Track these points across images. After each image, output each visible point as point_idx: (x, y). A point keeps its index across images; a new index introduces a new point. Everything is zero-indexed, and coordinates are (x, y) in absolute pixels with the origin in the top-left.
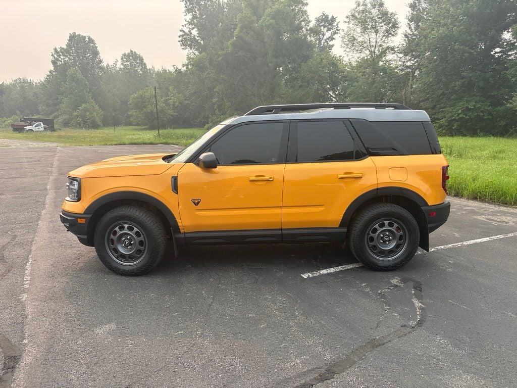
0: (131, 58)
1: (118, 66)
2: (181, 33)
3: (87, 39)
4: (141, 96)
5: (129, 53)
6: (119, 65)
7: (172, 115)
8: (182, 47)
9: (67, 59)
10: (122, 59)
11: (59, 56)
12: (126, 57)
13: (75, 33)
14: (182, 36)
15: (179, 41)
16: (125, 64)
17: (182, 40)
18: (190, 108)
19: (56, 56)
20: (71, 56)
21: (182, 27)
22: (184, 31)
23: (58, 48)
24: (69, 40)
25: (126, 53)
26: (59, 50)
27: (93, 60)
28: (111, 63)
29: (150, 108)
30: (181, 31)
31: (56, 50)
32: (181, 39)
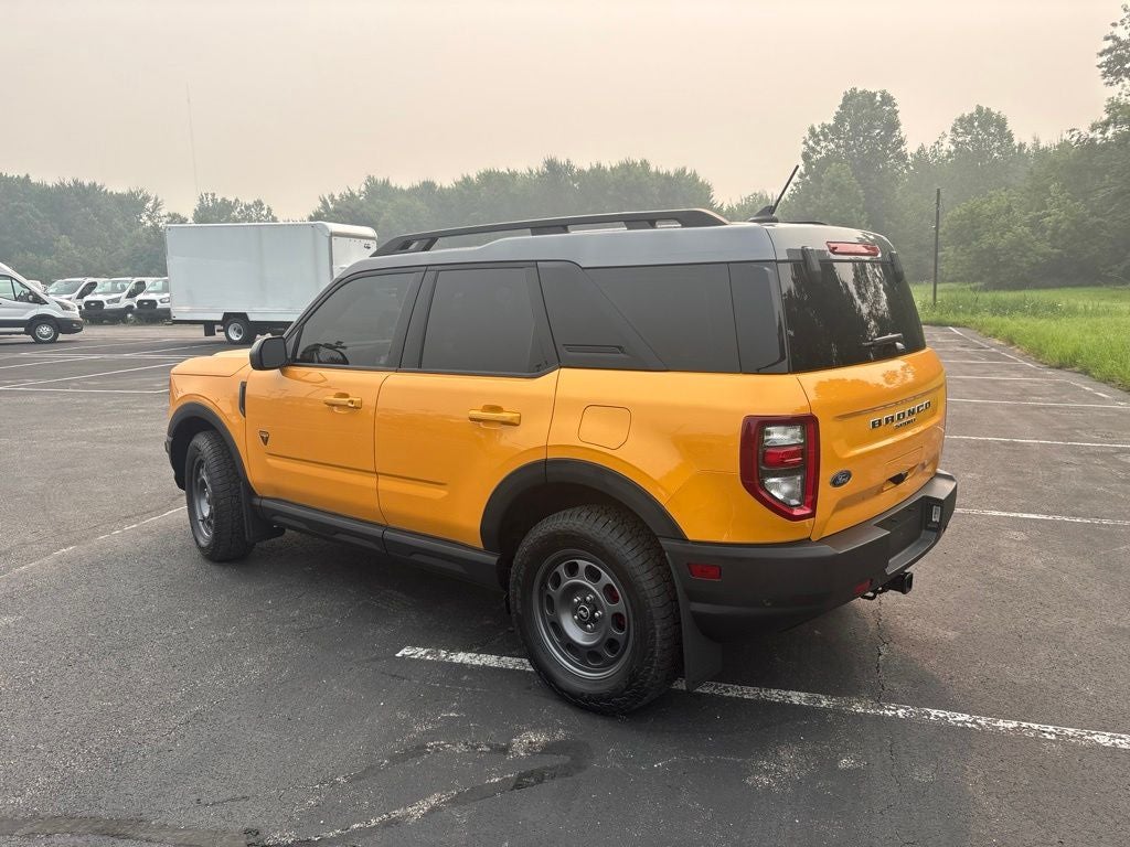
0: (976, 124)
1: (944, 148)
2: (1110, 43)
3: (878, 98)
4: (972, 212)
5: (972, 115)
6: (947, 146)
7: (1044, 255)
8: (1106, 80)
9: (832, 146)
10: (954, 130)
11: (817, 143)
12: (965, 123)
13: (855, 89)
14: (1109, 51)
15: (1100, 67)
16: (960, 139)
17: (1109, 62)
18: (1104, 233)
19: (811, 143)
20: (839, 138)
21: (1112, 29)
22: (1115, 38)
23: (816, 127)
24: (842, 107)
25: (966, 115)
26: (818, 130)
27: (885, 140)
28: (928, 145)
29: (988, 240)
30: (1107, 39)
31: (812, 131)
32: (1105, 59)
